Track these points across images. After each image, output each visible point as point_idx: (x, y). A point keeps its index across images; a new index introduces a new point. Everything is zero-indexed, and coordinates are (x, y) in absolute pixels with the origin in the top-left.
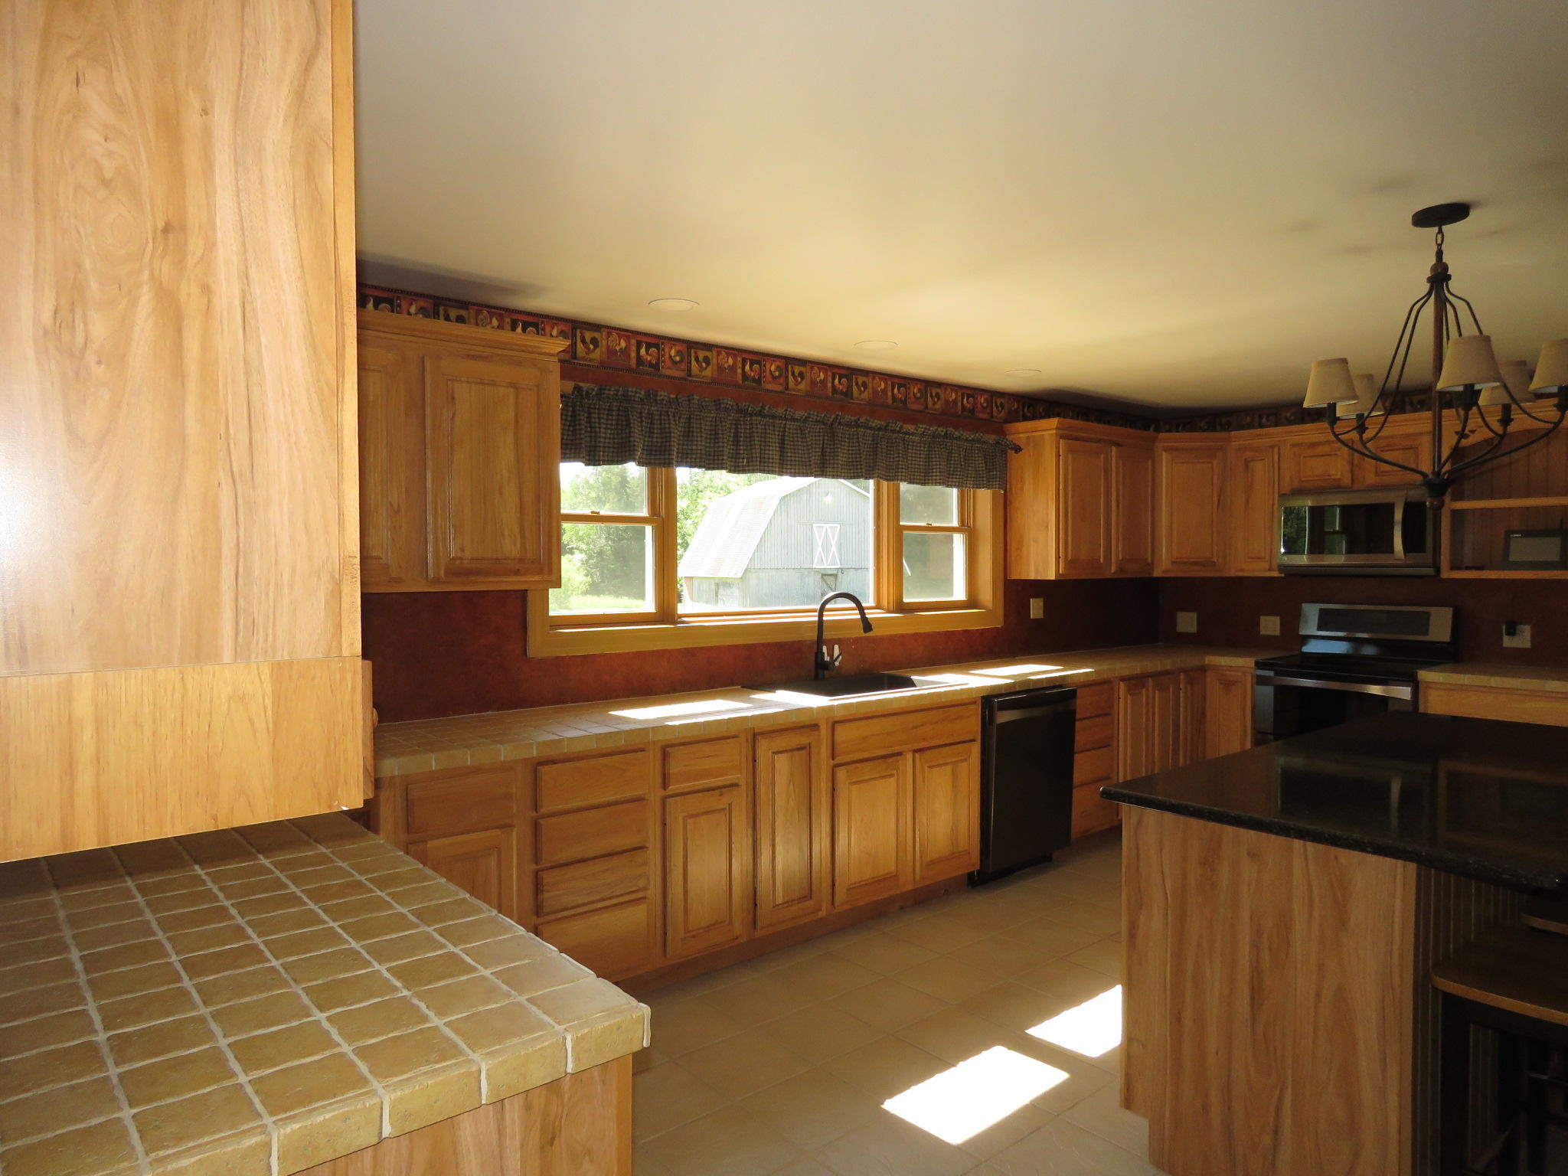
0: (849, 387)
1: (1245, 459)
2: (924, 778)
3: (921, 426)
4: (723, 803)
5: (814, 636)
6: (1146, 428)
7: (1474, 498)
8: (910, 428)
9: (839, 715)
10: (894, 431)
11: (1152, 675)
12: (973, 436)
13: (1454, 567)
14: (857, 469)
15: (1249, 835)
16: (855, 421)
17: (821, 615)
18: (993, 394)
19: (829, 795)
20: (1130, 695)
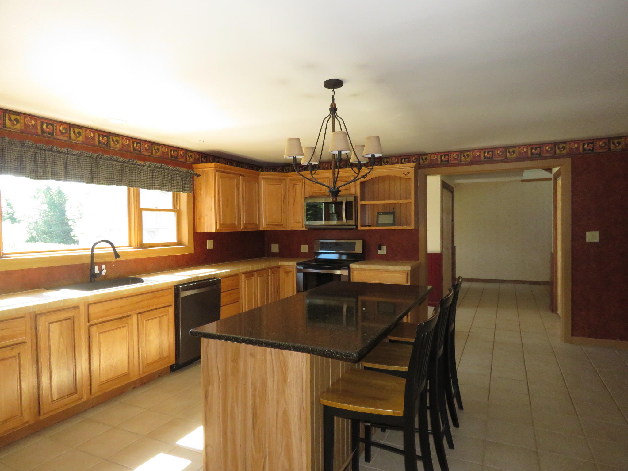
0: (108, 141)
1: (293, 184)
2: (143, 325)
3: (147, 162)
4: (15, 352)
5: (89, 261)
6: (258, 170)
7: (368, 200)
8: (142, 163)
9: (92, 300)
10: (132, 164)
11: (257, 271)
12: (175, 169)
13: (362, 226)
14: (112, 181)
15: (250, 347)
16: (110, 158)
17: (92, 251)
18: (187, 151)
19: (87, 340)
20: (247, 279)
